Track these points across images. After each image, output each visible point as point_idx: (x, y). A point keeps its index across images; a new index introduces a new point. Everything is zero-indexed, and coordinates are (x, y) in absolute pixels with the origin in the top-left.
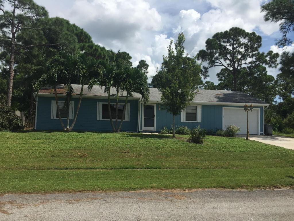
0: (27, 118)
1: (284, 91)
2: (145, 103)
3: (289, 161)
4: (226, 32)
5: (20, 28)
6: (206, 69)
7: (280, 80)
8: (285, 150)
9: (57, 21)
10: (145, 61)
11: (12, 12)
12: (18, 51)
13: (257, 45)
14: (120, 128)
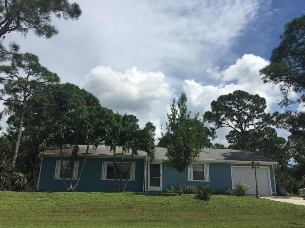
0: (29, 180)
1: (297, 153)
2: (151, 161)
3: (297, 215)
4: (230, 95)
5: (32, 92)
6: (213, 130)
7: (292, 142)
8: (294, 205)
9: (67, 86)
10: (152, 124)
11: (26, 79)
12: (27, 113)
13: (262, 106)
14: (125, 187)
